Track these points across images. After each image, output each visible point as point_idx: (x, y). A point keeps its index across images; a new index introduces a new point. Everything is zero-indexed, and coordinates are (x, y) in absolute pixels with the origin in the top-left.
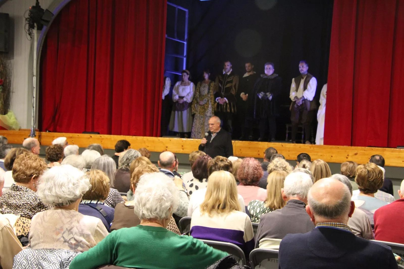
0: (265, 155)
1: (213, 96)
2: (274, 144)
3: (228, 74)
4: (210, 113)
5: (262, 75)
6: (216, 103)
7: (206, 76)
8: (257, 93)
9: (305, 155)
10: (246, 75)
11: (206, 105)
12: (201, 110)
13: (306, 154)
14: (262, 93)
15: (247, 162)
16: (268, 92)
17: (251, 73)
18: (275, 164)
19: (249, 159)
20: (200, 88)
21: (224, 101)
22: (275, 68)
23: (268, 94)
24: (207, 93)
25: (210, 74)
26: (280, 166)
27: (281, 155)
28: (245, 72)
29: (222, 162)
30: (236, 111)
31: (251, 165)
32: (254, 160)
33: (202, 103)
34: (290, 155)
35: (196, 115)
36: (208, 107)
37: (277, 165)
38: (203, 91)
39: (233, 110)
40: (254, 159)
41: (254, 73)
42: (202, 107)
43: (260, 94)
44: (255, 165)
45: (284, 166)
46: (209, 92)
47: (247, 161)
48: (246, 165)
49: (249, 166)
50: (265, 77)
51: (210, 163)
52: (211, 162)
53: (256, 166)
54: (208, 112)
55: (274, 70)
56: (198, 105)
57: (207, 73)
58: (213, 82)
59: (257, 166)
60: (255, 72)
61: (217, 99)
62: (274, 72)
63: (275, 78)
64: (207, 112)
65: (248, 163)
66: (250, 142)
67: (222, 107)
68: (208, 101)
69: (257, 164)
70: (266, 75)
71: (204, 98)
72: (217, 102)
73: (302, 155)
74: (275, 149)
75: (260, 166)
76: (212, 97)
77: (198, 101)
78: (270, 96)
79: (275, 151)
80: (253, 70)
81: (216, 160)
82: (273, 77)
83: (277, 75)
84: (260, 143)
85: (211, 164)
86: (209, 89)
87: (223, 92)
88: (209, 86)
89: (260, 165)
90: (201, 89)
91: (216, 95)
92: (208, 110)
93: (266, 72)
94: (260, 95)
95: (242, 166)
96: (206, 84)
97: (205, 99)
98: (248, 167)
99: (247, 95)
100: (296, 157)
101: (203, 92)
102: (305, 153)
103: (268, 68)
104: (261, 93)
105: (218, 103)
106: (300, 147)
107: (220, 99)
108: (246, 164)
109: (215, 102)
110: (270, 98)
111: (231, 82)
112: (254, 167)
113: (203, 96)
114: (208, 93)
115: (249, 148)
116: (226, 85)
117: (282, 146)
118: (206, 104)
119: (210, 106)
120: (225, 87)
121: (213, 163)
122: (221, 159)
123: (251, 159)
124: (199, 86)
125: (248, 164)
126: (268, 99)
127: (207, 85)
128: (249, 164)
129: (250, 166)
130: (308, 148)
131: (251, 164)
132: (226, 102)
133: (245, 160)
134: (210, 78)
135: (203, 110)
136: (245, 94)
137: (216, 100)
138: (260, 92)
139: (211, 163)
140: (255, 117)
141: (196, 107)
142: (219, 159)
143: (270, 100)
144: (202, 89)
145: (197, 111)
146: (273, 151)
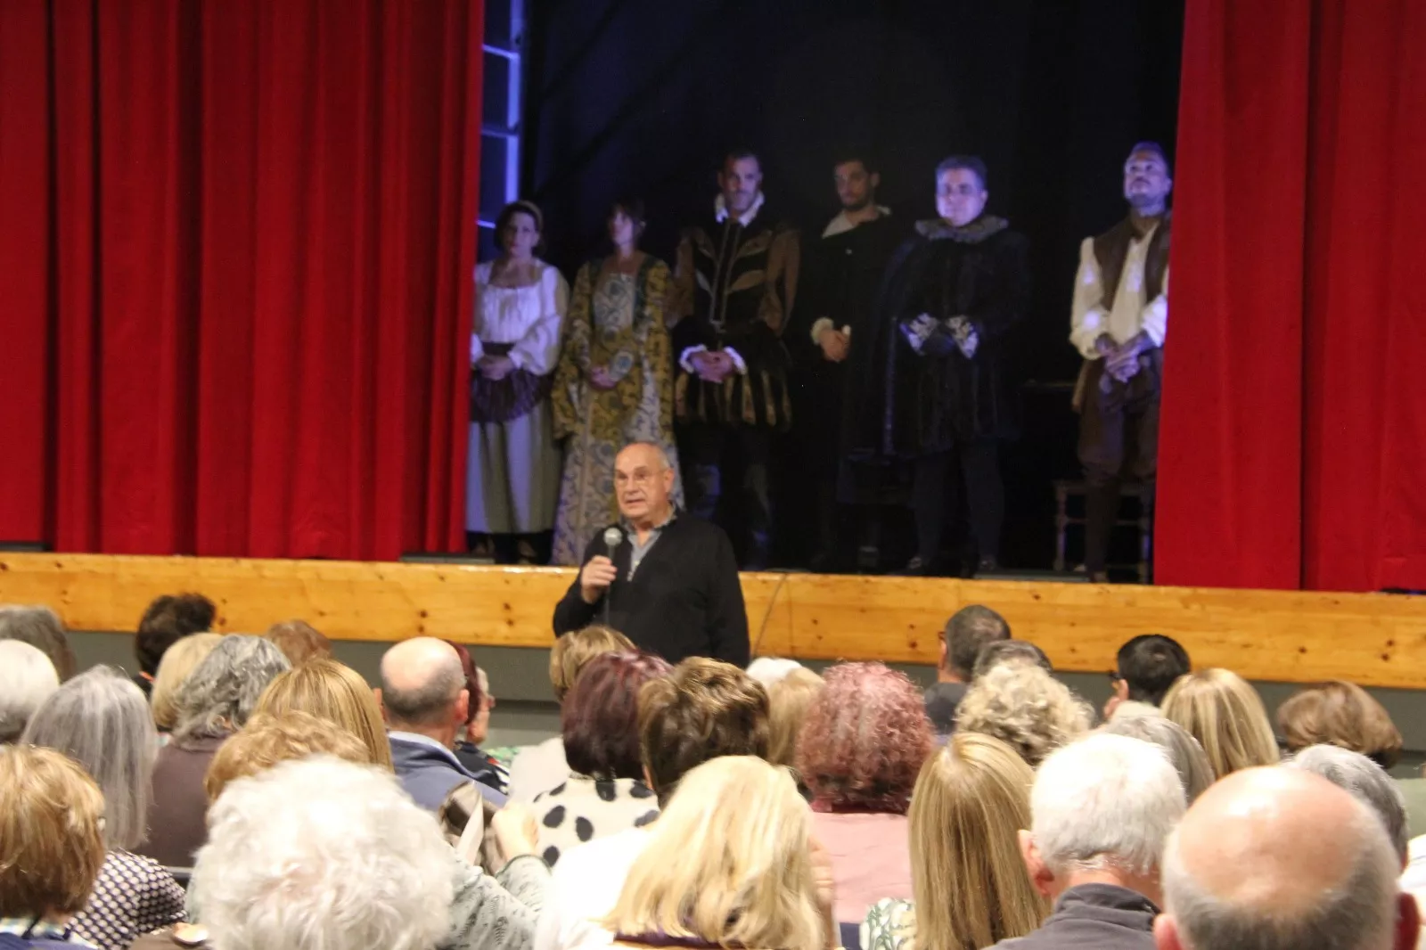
0: (944, 646)
1: (663, 339)
2: (989, 590)
3: (745, 220)
4: (653, 428)
5: (921, 227)
6: (683, 379)
7: (624, 232)
8: (899, 321)
9: (1158, 641)
10: (841, 225)
11: (629, 389)
12: (603, 413)
13: (1167, 639)
14: (925, 318)
15: (849, 687)
16: (955, 313)
17: (866, 215)
18: (992, 696)
19: (860, 671)
20: (590, 297)
21: (725, 364)
23: (955, 323)
24: (631, 320)
27: (1030, 648)
28: (834, 208)
29: (715, 691)
30: (788, 414)
31: (870, 702)
32: (886, 674)
33: (606, 376)
34: (1078, 647)
35: (575, 442)
36: (638, 396)
38: (612, 311)
39: (770, 410)
40: (884, 669)
41: (882, 215)
42: (607, 395)
43: (916, 326)
44: (891, 702)
46: (639, 318)
47: (851, 682)
48: (847, 702)
49: (860, 707)
50: (941, 234)
51: (651, 696)
52: (657, 691)
53: (898, 708)
54: (640, 421)
55: (984, 195)
56: (585, 390)
58: (661, 263)
59: (903, 705)
60: (886, 211)
61: (686, 354)
62: (989, 209)
63: (992, 241)
65: (855, 689)
66: (866, 581)
67: (716, 395)
68: (638, 364)
69: (904, 698)
70: (944, 223)
71: (616, 351)
72: (690, 369)
73: (1141, 647)
74: (996, 617)
75: (916, 708)
76: (657, 344)
77: (585, 368)
78: (969, 334)
79: (998, 627)
80: (877, 196)
82: (980, 234)
83: (1004, 223)
84: (919, 582)
85: (658, 703)
86: (641, 302)
87: (717, 317)
88: (642, 283)
89: (920, 699)
90: (596, 304)
91: (681, 337)
92: (641, 413)
93: (943, 208)
94: (913, 332)
95: (822, 707)
96: (624, 277)
97: (622, 354)
98: (854, 711)
99: (847, 330)
100: (1112, 653)
101: (611, 319)
102: (1157, 636)
103: (955, 186)
104: (921, 322)
105: (694, 379)
106: (1130, 604)
107: (700, 354)
108: (841, 697)
109: (677, 370)
110: (970, 344)
111: (760, 262)
112: (886, 709)
113: (611, 336)
114: (636, 324)
115: (863, 610)
116: (732, 282)
117: (1037, 597)
118: (628, 378)
119: (649, 390)
120: (726, 292)
121: (667, 697)
122: (707, 675)
123: (867, 671)
124: (587, 285)
125: (853, 696)
126: (956, 351)
127: (629, 280)
128: (857, 695)
129: (867, 706)
130: (1177, 604)
131: (869, 697)
132: (734, 372)
133: (840, 675)
136: (838, 327)
137: (683, 362)
138: (912, 313)
139: (656, 697)
140: (889, 449)
141: (575, 397)
143: (969, 356)
144: (603, 301)
145: (582, 421)
146: (984, 624)
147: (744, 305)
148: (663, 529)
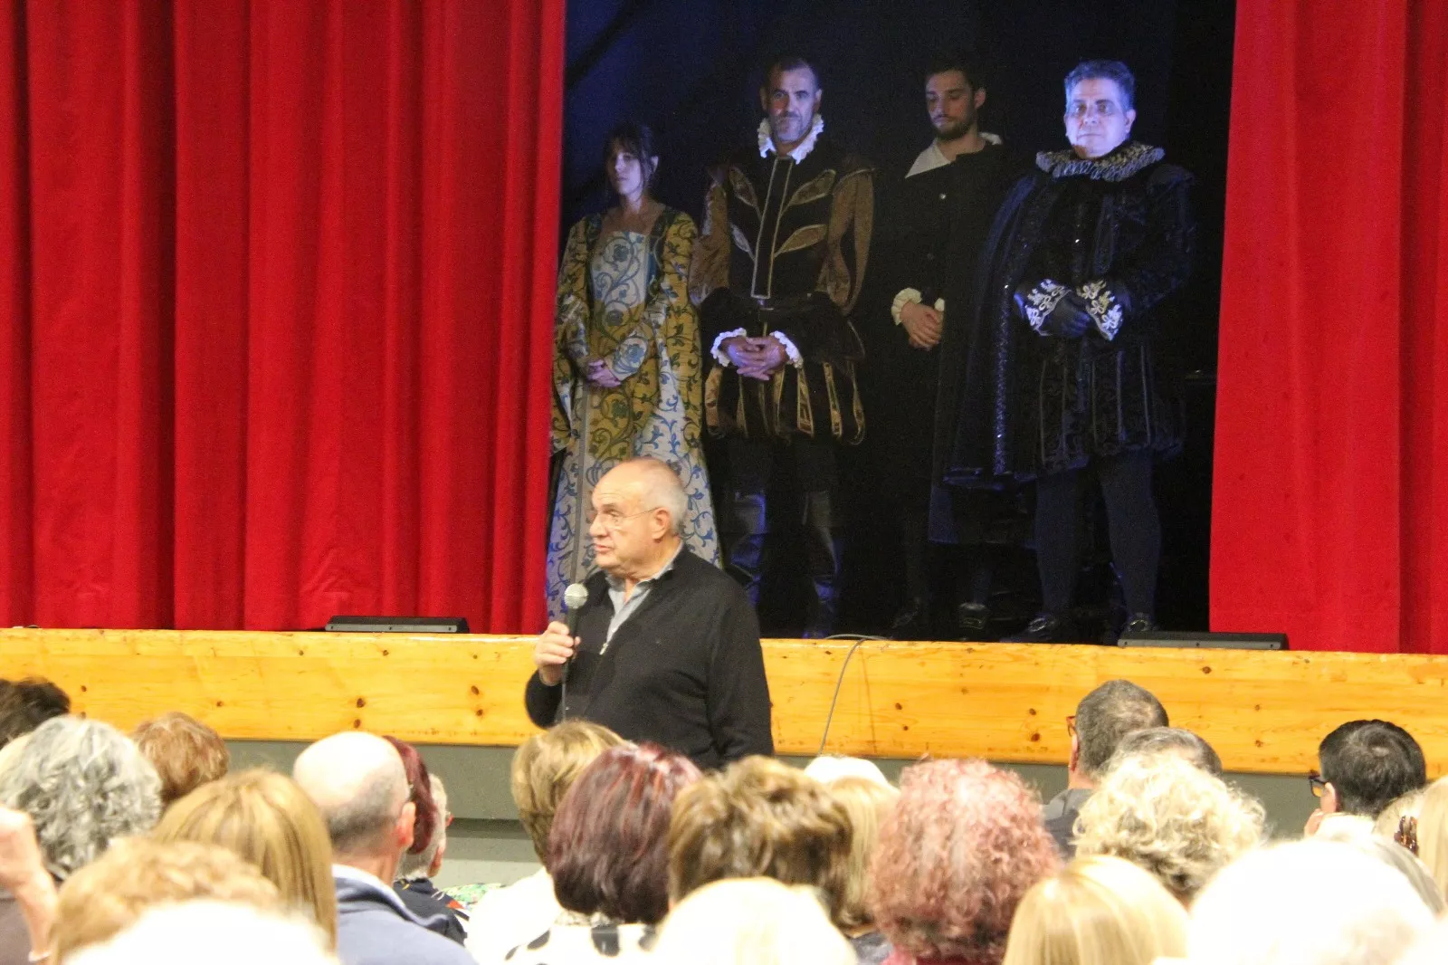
0: (1074, 740)
1: (689, 324)
2: (1140, 661)
3: (798, 155)
4: (674, 444)
5: (1042, 161)
6: (715, 374)
7: (631, 177)
8: (1012, 291)
9: (1379, 729)
10: (932, 159)
11: (641, 390)
12: (606, 424)
13: (1390, 726)
14: (1049, 286)
15: (938, 796)
16: (1090, 278)
17: (967, 145)
19: (953, 772)
20: (587, 265)
21: (773, 355)
22: (1139, 99)
23: (1090, 291)
24: (643, 297)
25: (655, 161)
26: (1163, 822)
28: (925, 136)
29: (779, 808)
30: (860, 423)
31: (967, 815)
32: (987, 777)
33: (608, 373)
34: (1264, 739)
35: (568, 462)
36: (655, 400)
37: (1141, 815)
38: (615, 285)
39: (835, 416)
40: (986, 769)
41: (988, 143)
42: (610, 399)
43: (1036, 297)
44: (995, 815)
45: (1195, 816)
46: (654, 293)
47: (940, 788)
48: (933, 817)
49: (954, 824)
50: (1071, 168)
51: (691, 805)
52: (698, 800)
53: (1006, 823)
54: (656, 434)
55: (1132, 115)
56: (580, 393)
57: (635, 153)
58: (683, 217)
59: (1014, 819)
60: (995, 139)
61: (718, 341)
62: (1138, 134)
63: (1144, 174)
64: (649, 436)
65: (945, 797)
66: (970, 650)
67: (762, 396)
68: (655, 356)
69: (1015, 809)
70: (1075, 154)
71: (624, 338)
72: (724, 362)
73: (1353, 737)
74: (1147, 698)
75: (1032, 823)
76: (679, 328)
77: (581, 362)
78: (1110, 306)
79: (1151, 712)
80: (984, 119)
81: (738, 793)
82: (1125, 169)
83: (1159, 154)
84: (1043, 651)
85: (700, 817)
86: (656, 272)
87: (761, 290)
88: (658, 243)
89: (1038, 810)
90: (595, 273)
91: (712, 319)
92: (657, 422)
93: (1074, 133)
94: (1031, 304)
95: (901, 824)
96: (633, 236)
97: (630, 341)
98: (947, 828)
99: (940, 304)
100: (1314, 748)
101: (615, 294)
102: (1375, 721)
103: (1090, 103)
104: (1043, 291)
105: (730, 373)
106: (1339, 679)
107: (738, 339)
108: (927, 810)
109: (708, 363)
110: (1111, 321)
111: (819, 212)
112: (990, 826)
113: (617, 318)
114: (649, 301)
115: (964, 691)
116: (783, 238)
117: (1207, 670)
118: (639, 376)
119: (669, 391)
120: (773, 256)
121: (711, 810)
122: (771, 786)
123: (963, 773)
124: (583, 249)
125: (943, 807)
126: (1092, 330)
127: (639, 240)
128: (949, 807)
129: (962, 822)
130: (1403, 678)
131: (965, 809)
132: (785, 365)
133: (926, 778)
134: (656, 188)
135: (622, 422)
136: (928, 301)
137: (715, 352)
138: (1031, 279)
139: (697, 808)
140: (1000, 469)
141: (568, 401)
142: (761, 780)
143: (1110, 337)
144: (605, 270)
145: (577, 435)
146: (1130, 709)
147: (796, 273)
148: (654, 583)
